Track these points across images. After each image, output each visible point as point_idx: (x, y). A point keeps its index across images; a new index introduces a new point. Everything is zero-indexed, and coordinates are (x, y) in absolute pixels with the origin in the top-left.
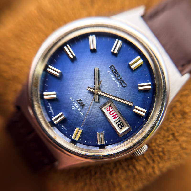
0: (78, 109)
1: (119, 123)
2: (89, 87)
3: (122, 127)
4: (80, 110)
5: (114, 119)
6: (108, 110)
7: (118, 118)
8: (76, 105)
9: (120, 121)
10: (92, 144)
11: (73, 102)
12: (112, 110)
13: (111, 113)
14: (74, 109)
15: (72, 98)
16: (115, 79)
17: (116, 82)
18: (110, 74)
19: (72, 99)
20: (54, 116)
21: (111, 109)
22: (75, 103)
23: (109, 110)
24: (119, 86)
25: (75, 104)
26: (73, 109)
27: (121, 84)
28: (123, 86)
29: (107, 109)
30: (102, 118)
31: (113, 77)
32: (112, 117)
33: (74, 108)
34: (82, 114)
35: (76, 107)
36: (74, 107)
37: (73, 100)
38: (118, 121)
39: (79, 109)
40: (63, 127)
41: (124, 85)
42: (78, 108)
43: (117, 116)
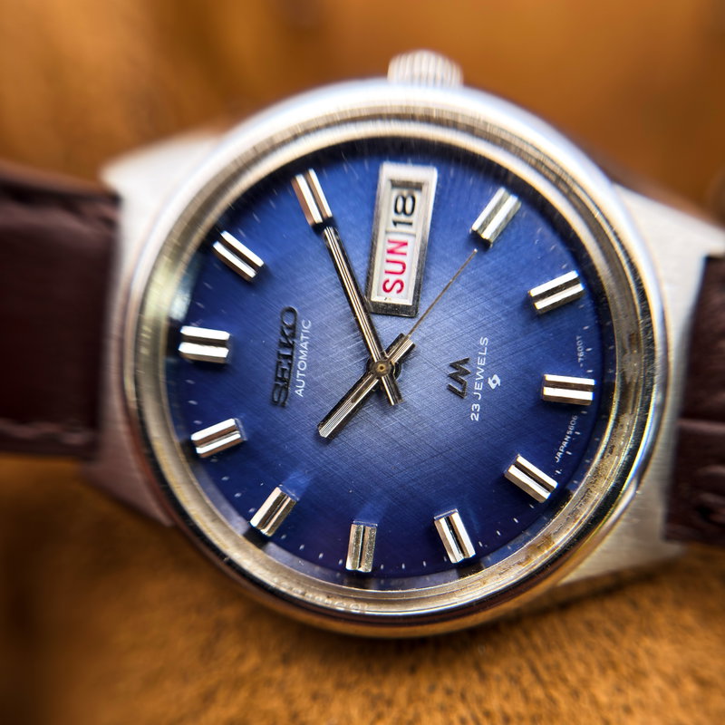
0: (482, 367)
1: (402, 218)
3: (404, 197)
4: (482, 357)
5: (405, 244)
6: (398, 286)
7: (394, 237)
8: (479, 381)
9: (395, 223)
11: (480, 398)
12: (388, 276)
13: (398, 268)
14: (496, 377)
15: (473, 414)
16: (301, 358)
17: (305, 348)
18: (301, 384)
19: (475, 412)
21: (387, 281)
22: (477, 391)
23: (398, 281)
24: (306, 324)
25: (478, 387)
26: (498, 382)
27: (293, 328)
28: (295, 317)
29: (399, 291)
31: (302, 366)
32: (405, 254)
33: (495, 382)
34: (484, 341)
35: (482, 377)
36: (490, 382)
37: (477, 406)
38: (400, 228)
39: (482, 363)
40: (581, 355)
42: (483, 371)
43: (390, 242)
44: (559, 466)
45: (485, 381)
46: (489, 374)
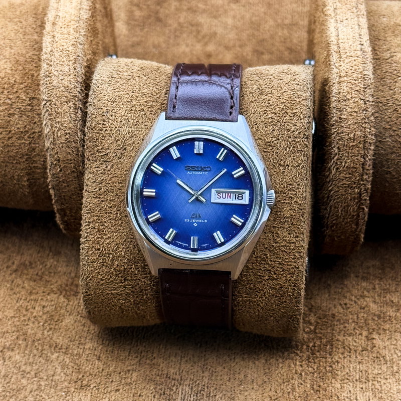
1: (237, 197)
2: (189, 200)
3: (242, 197)
4: (202, 221)
5: (230, 198)
6: (219, 197)
7: (232, 194)
9: (236, 195)
10: (237, 232)
11: (191, 221)
12: (221, 194)
13: (224, 197)
15: (186, 220)
16: (198, 173)
17: (201, 173)
18: (191, 173)
20: (190, 245)
24: (207, 173)
25: (194, 221)
27: (206, 171)
28: (209, 171)
30: (222, 208)
31: (196, 173)
32: (228, 198)
33: (195, 225)
34: (206, 221)
37: (189, 220)
38: (234, 196)
39: (200, 221)
40: (204, 245)
41: (209, 169)
42: (198, 221)
44: (175, 242)
45: (195, 222)
46: (197, 223)
